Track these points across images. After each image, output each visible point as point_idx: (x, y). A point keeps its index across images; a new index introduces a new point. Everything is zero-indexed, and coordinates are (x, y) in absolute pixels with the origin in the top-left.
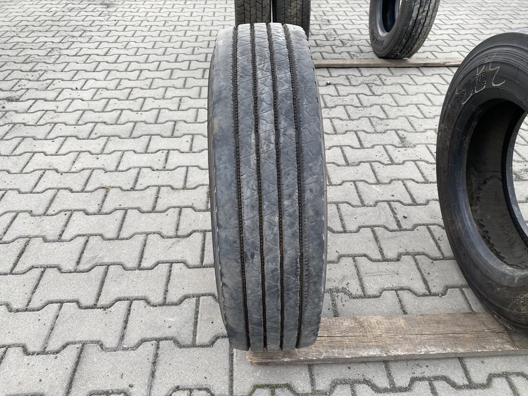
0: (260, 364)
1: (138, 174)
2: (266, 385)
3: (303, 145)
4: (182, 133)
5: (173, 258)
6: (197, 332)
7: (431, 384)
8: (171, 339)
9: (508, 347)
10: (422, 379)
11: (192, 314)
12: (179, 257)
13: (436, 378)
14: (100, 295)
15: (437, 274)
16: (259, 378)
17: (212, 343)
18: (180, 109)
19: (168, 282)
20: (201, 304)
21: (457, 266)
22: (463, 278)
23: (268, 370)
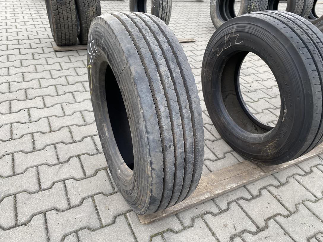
0: (150, 223)
1: (11, 128)
2: (157, 234)
3: (185, 77)
4: (34, 96)
5: (63, 177)
6: (101, 218)
7: (237, 203)
8: (85, 228)
9: (262, 174)
10: (232, 202)
11: (93, 208)
12: (68, 176)
13: (238, 199)
14: (17, 216)
15: (217, 148)
16: (151, 231)
17: (114, 221)
18: (25, 81)
19: (67, 193)
20: (96, 200)
21: (225, 142)
22: (230, 147)
23: (155, 225)
